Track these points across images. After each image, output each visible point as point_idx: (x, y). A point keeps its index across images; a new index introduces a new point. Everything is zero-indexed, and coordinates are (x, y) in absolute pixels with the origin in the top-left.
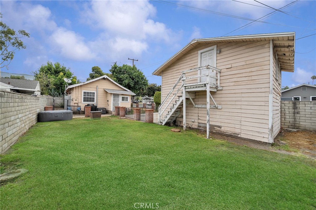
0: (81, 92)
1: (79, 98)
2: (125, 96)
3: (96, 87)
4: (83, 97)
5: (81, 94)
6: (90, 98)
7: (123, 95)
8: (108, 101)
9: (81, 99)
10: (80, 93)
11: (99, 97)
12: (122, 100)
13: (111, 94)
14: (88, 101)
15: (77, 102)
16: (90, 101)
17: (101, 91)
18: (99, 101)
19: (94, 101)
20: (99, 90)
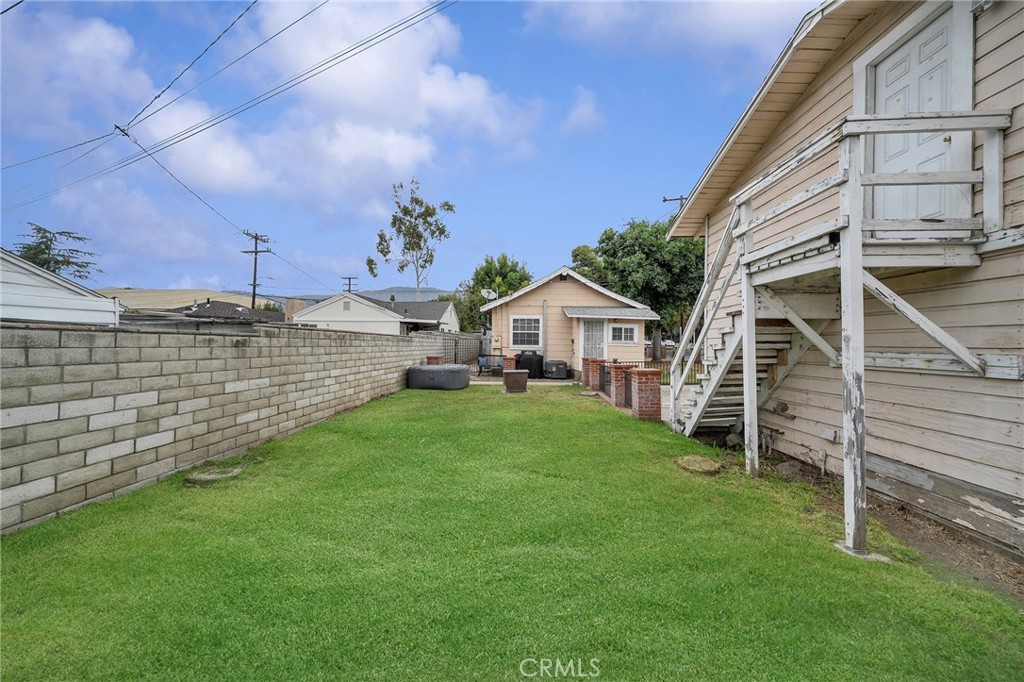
0: (508, 320)
1: (504, 335)
2: (624, 326)
3: (540, 303)
4: (511, 332)
5: (508, 325)
6: (529, 335)
7: (615, 321)
8: (573, 341)
9: (508, 338)
10: (505, 322)
11: (550, 330)
12: (614, 339)
13: (578, 319)
14: (523, 342)
15: (498, 345)
16: (529, 343)
17: (554, 314)
18: (550, 342)
19: (537, 343)
20: (550, 311)
